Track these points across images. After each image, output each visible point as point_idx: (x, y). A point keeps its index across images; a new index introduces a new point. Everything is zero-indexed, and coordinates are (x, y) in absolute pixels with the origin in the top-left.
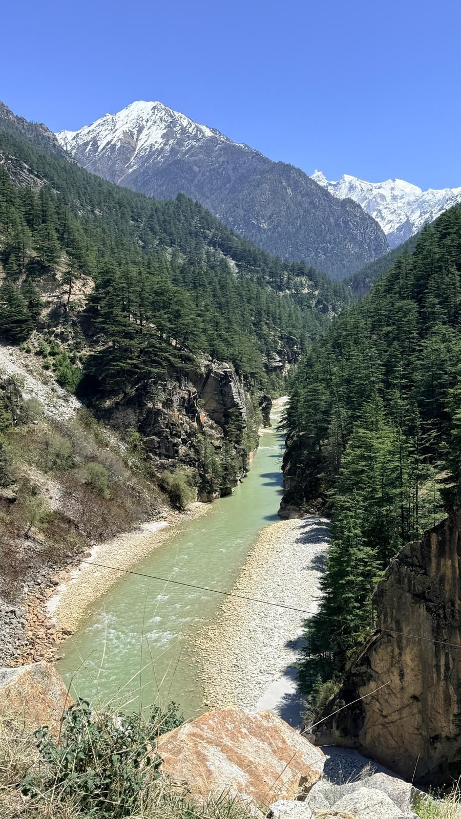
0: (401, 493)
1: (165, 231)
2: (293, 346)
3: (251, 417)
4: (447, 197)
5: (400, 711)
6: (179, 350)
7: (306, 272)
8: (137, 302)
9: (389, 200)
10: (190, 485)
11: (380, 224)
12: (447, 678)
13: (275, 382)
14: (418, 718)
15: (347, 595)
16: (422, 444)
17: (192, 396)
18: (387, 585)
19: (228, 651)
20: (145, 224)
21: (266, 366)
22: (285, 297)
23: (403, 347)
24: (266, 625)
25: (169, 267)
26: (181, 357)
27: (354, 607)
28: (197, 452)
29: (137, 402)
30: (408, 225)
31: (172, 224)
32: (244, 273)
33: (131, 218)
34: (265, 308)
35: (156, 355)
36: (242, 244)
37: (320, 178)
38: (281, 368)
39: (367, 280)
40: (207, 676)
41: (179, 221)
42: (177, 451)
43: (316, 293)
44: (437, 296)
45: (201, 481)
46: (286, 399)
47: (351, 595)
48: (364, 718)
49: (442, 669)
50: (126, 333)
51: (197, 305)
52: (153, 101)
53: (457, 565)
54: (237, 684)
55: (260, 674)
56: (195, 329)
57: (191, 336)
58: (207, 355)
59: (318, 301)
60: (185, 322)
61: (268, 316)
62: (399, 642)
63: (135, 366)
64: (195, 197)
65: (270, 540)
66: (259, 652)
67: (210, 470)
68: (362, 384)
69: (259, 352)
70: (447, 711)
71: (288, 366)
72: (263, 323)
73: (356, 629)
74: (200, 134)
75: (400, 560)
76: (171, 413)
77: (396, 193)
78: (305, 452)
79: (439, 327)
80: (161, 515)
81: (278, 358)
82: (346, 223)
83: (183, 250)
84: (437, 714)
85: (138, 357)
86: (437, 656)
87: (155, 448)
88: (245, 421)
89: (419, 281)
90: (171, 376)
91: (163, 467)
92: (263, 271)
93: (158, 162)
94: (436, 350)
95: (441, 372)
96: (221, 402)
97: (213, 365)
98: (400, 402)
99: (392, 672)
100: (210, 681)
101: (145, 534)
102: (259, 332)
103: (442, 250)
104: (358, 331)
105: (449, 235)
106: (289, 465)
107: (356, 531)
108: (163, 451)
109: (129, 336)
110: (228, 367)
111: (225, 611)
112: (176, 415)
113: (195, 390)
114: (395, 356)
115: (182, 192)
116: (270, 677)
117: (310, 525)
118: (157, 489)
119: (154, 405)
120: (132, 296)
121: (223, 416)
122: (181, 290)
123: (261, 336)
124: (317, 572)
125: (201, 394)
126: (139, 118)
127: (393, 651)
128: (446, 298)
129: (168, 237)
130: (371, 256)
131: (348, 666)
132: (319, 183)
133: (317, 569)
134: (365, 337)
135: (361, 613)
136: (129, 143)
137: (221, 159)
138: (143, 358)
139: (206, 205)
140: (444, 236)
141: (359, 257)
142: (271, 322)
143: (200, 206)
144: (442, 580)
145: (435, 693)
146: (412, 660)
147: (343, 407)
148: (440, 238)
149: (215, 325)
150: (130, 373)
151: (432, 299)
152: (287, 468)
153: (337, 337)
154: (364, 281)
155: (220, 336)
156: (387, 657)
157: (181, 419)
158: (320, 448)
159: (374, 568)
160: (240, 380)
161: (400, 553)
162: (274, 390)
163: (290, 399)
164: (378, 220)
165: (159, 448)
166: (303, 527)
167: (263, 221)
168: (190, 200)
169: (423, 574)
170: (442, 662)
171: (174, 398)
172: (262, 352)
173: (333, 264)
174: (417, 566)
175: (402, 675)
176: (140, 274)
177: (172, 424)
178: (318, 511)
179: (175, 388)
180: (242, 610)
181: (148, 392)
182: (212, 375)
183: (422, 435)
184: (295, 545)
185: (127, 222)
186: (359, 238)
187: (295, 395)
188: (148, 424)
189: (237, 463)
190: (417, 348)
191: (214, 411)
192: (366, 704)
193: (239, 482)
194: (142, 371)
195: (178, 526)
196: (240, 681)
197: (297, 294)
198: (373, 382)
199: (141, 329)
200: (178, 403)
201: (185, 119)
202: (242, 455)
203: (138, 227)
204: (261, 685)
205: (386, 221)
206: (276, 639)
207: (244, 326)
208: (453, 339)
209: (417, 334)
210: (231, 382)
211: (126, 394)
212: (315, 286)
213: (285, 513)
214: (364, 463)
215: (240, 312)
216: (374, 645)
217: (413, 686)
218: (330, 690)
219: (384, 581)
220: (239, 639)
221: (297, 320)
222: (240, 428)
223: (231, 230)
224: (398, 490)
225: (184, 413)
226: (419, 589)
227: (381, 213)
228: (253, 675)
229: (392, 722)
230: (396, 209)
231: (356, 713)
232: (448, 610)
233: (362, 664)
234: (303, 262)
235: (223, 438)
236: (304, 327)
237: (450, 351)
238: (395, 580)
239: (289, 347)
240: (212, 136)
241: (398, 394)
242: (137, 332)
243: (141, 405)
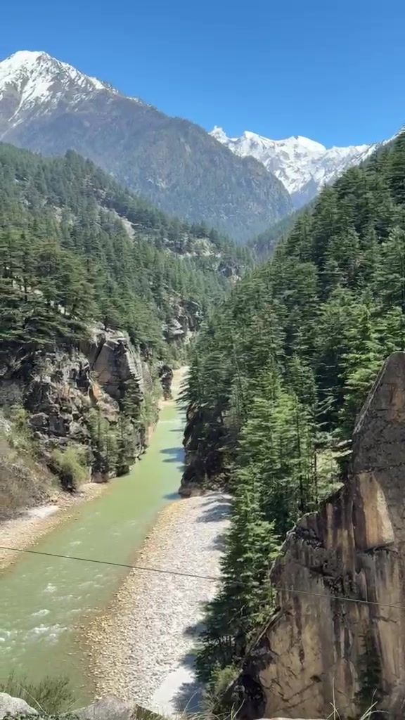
0: (299, 464)
1: (54, 190)
2: (195, 313)
3: (151, 389)
4: (351, 155)
5: (301, 693)
6: (69, 318)
7: (208, 233)
8: (20, 267)
9: (292, 158)
10: (82, 464)
11: (284, 183)
12: (347, 656)
13: (177, 352)
14: (320, 699)
15: (245, 574)
16: (320, 412)
17: (84, 368)
18: (285, 560)
19: (123, 642)
20: (31, 183)
21: (166, 334)
22: (186, 260)
23: (303, 312)
24: (165, 612)
25: (59, 229)
26: (70, 326)
27: (254, 587)
28: (90, 428)
29: (22, 376)
30: (312, 184)
31: (62, 183)
32: (141, 235)
33: (15, 177)
34: (163, 271)
35: (43, 325)
36: (138, 205)
37: (219, 134)
38: (183, 336)
39: (272, 241)
40: (100, 671)
41: (69, 180)
42: (68, 428)
43: (219, 256)
44: (337, 258)
45: (95, 459)
46: (186, 369)
47: (249, 573)
48: (265, 703)
49: (342, 646)
50: (9, 301)
51: (88, 270)
52: (38, 50)
53: (353, 536)
54: (132, 677)
55: (157, 664)
56: (86, 296)
57: (81, 303)
58: (101, 323)
59: (221, 264)
60: (74, 288)
61: (167, 280)
62: (298, 620)
63: (20, 337)
64: (86, 153)
65: (170, 521)
66: (155, 641)
67: (105, 448)
68: (263, 351)
69: (158, 319)
70: (349, 690)
71: (190, 334)
72: (162, 288)
73: (256, 609)
74: (90, 87)
75: (297, 533)
76: (61, 387)
77: (299, 150)
78: (206, 424)
79: (339, 290)
80: (51, 498)
81: (179, 326)
82: (249, 182)
83: (75, 211)
84: (339, 694)
85: (23, 327)
86: (337, 632)
87: (43, 426)
88: (142, 393)
89: (319, 242)
90: (60, 347)
91: (53, 446)
92: (162, 233)
93: (45, 116)
94: (335, 314)
95: (340, 337)
96: (116, 374)
97: (106, 333)
98: (301, 369)
99: (292, 653)
100: (103, 676)
101: (33, 520)
102: (158, 297)
103: (340, 211)
104: (259, 295)
105: (347, 196)
106: (190, 440)
107: (254, 506)
108: (52, 428)
109: (14, 305)
110: (123, 335)
111: (120, 599)
112: (67, 389)
113: (86, 361)
114: (295, 321)
115: (72, 148)
116: (167, 668)
117: (212, 502)
118: (46, 470)
119: (41, 379)
120: (16, 262)
121: (119, 388)
122: (70, 253)
123: (160, 302)
124: (218, 552)
125: (93, 366)
126: (23, 69)
127: (292, 629)
128: (346, 260)
129: (58, 197)
130: (275, 217)
131: (248, 649)
132: (218, 140)
133: (218, 549)
134: (265, 301)
135: (260, 592)
136: (12, 96)
137: (114, 114)
138: (28, 328)
139: (98, 163)
140: (342, 196)
141: (263, 217)
142: (171, 287)
143: (92, 163)
144: (339, 552)
145: (336, 672)
146: (311, 639)
147: (244, 376)
148: (339, 198)
149: (108, 290)
150: (15, 344)
151: (332, 262)
152: (188, 443)
153: (239, 302)
154: (269, 242)
155: (114, 302)
156: (286, 638)
157: (72, 393)
158: (222, 420)
159: (272, 543)
160: (137, 350)
161: (297, 526)
162: (175, 359)
163: (191, 369)
164: (282, 179)
165: (48, 425)
166: (204, 505)
167: (161, 180)
168: (80, 158)
169: (320, 546)
170: (342, 639)
171: (64, 370)
172: (161, 319)
173: (235, 225)
174: (314, 538)
175: (302, 656)
176: (23, 236)
177: (62, 399)
178: (221, 487)
179: (64, 359)
180: (138, 597)
181: (34, 365)
182: (105, 344)
183: (319, 402)
184: (196, 524)
185: (11, 180)
186: (263, 197)
187: (195, 363)
188: (35, 399)
189: (134, 439)
190: (319, 312)
191: (108, 383)
192: (267, 688)
193: (137, 459)
194: (28, 342)
195: (69, 510)
196: (135, 673)
197: (198, 257)
198: (274, 349)
199: (26, 296)
200: (68, 376)
201: (73, 70)
202: (140, 431)
203: (24, 186)
204: (157, 677)
205: (290, 180)
206: (174, 626)
207: (140, 292)
208: (352, 302)
209: (318, 297)
210: (125, 351)
211: (10, 367)
212: (218, 248)
213: (186, 490)
214: (261, 434)
215: (137, 277)
216: (272, 625)
217: (313, 666)
218: (229, 676)
219: (282, 556)
220: (134, 629)
221: (199, 284)
222: (137, 402)
223: (126, 189)
224: (296, 460)
225: (76, 386)
226: (316, 562)
227: (284, 172)
228: (149, 667)
229: (293, 706)
230: (300, 167)
231: (256, 699)
232: (346, 584)
233: (261, 646)
234: (203, 223)
235: (118, 413)
236: (206, 291)
237: (349, 314)
238: (292, 555)
239: (191, 314)
240: (103, 90)
241: (298, 361)
242: (22, 299)
243: (28, 380)
